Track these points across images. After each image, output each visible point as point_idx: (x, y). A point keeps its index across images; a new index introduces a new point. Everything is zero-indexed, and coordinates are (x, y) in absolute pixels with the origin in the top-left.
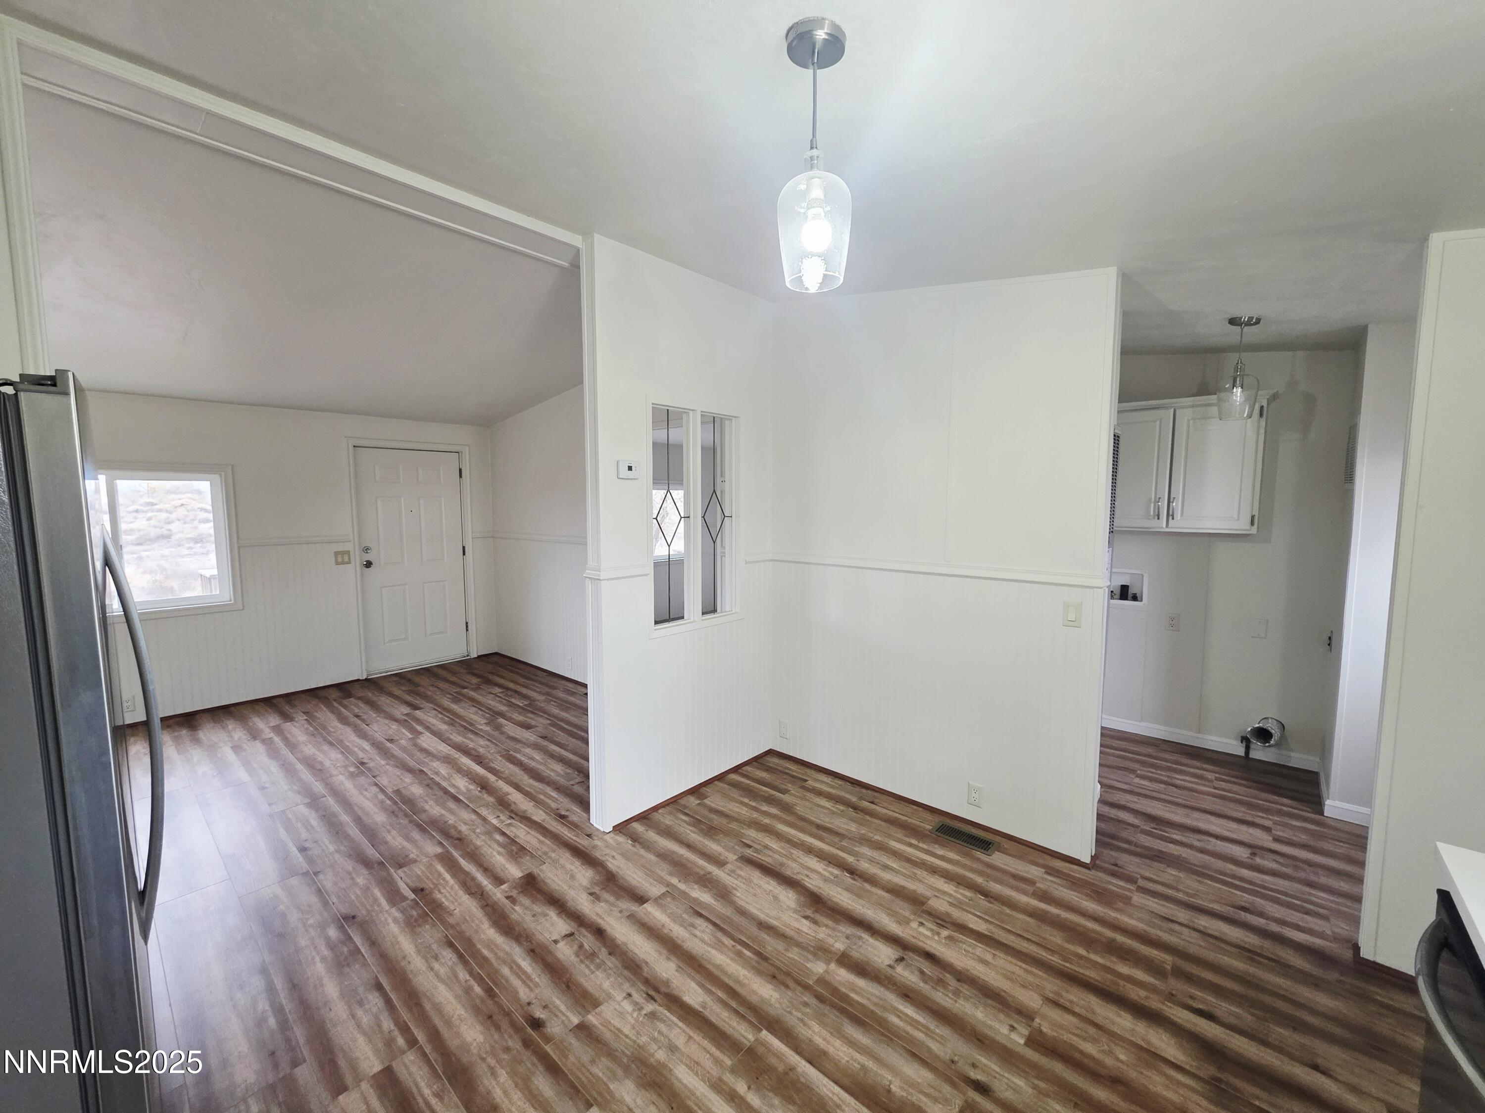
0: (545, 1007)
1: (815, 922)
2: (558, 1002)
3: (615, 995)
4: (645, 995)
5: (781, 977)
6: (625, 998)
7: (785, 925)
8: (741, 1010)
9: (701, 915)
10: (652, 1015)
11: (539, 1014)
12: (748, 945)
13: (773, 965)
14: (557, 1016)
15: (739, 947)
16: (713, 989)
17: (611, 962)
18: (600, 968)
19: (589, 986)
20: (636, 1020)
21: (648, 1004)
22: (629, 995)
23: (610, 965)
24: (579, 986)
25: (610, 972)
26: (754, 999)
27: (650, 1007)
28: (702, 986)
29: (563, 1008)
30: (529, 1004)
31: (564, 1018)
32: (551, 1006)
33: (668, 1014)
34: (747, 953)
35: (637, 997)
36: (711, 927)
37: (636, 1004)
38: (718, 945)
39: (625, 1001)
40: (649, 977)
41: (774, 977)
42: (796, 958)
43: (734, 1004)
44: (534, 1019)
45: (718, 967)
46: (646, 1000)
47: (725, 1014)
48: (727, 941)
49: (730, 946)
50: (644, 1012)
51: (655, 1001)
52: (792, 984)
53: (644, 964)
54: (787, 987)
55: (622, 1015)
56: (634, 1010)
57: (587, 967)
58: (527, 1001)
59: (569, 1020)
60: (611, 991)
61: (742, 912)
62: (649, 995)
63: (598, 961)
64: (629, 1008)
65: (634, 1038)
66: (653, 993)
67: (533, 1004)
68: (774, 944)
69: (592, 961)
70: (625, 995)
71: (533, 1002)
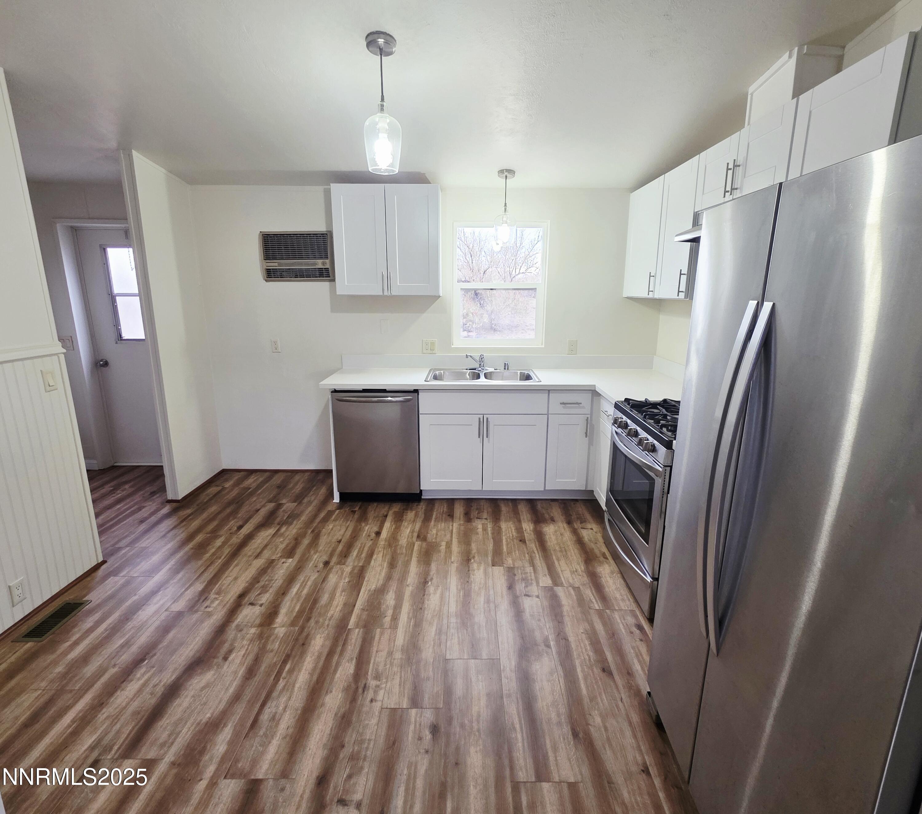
0: (420, 739)
1: (230, 652)
2: (411, 735)
3: (378, 709)
4: (366, 693)
5: (301, 642)
6: (376, 701)
7: (242, 664)
8: (341, 643)
9: (255, 721)
10: (377, 677)
11: (427, 735)
12: (278, 672)
13: (292, 650)
14: (420, 725)
15: (284, 675)
16: (334, 664)
17: (350, 738)
18: (361, 740)
19: (383, 732)
20: (387, 682)
21: (371, 685)
22: (372, 701)
23: (354, 736)
24: (388, 736)
25: (361, 730)
26: (328, 643)
27: (372, 683)
28: (335, 671)
29: (412, 727)
30: (427, 752)
31: (418, 719)
32: (417, 737)
33: (370, 671)
34: (288, 667)
35: (370, 694)
36: (268, 705)
37: (376, 692)
38: (289, 687)
39: (378, 699)
40: (348, 703)
41: (303, 644)
42: (278, 643)
43: (339, 648)
44: (433, 735)
45: (311, 675)
46: (368, 689)
47: (349, 648)
49: (285, 680)
50: (378, 683)
51: (365, 685)
52: (304, 634)
53: (339, 715)
54: (308, 636)
55: (389, 692)
56: (381, 689)
57: (367, 748)
58: (426, 756)
59: (417, 715)
60: (377, 714)
61: (237, 697)
62: (364, 691)
63: (356, 748)
64: (381, 693)
65: (399, 674)
66: (360, 690)
67: (425, 749)
68: (268, 660)
69: (359, 752)
70: (374, 703)
71: (422, 751)
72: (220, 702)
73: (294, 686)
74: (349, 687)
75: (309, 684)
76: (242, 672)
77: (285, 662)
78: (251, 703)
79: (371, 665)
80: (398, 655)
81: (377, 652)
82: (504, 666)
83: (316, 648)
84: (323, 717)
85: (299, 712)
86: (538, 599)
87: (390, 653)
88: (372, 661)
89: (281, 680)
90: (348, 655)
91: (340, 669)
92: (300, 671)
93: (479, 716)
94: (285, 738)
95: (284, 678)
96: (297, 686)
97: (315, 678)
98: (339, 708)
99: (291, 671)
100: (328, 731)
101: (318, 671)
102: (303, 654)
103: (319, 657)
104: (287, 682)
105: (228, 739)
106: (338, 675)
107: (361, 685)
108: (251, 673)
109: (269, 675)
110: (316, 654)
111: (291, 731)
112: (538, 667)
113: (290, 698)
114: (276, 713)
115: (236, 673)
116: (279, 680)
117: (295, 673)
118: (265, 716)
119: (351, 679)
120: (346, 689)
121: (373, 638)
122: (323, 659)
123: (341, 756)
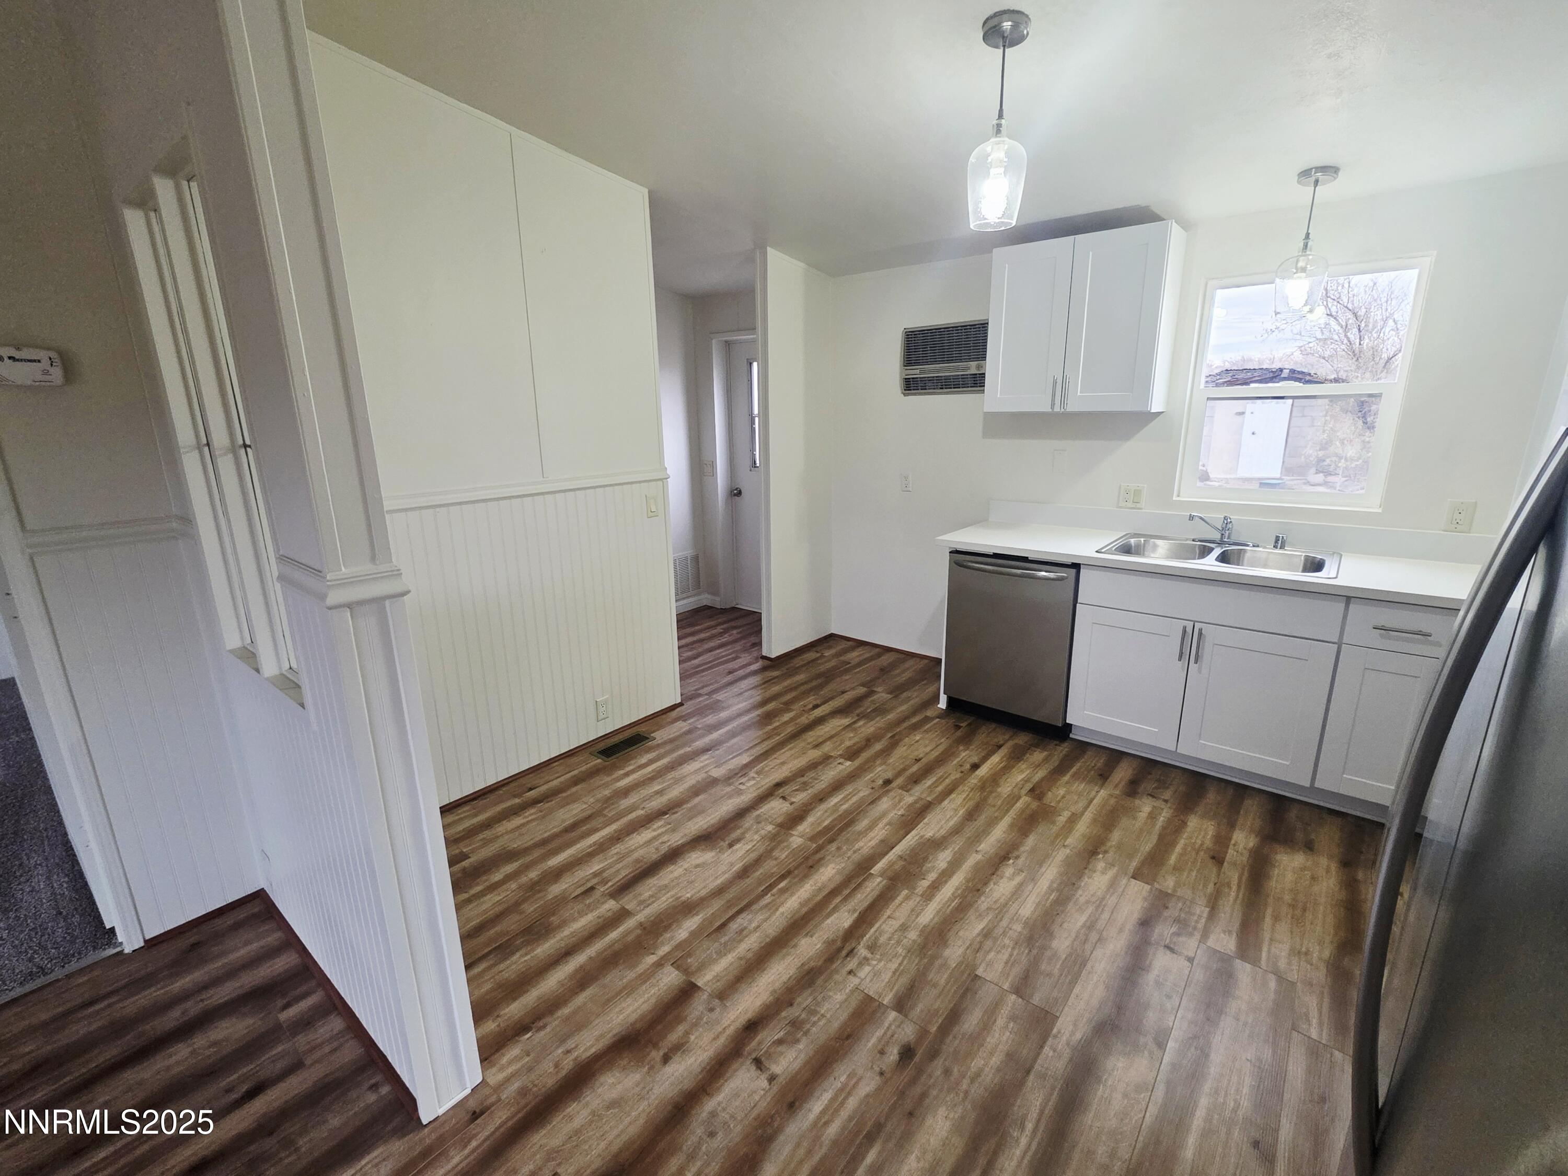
0: (882, 1052)
1: (738, 840)
2: (873, 1040)
3: (852, 985)
4: (849, 959)
5: (810, 863)
6: (855, 975)
7: (742, 858)
8: (852, 886)
9: (724, 925)
10: (872, 948)
11: (893, 1054)
12: (770, 885)
13: (796, 868)
14: (892, 1036)
15: (775, 890)
16: (832, 906)
17: (804, 1000)
18: (814, 1010)
19: (843, 1016)
20: (880, 960)
21: (859, 954)
22: (850, 972)
23: (810, 1000)
24: (845, 1025)
25: (819, 998)
26: (838, 879)
27: (862, 951)
28: (829, 915)
29: (879, 1033)
30: (882, 1074)
31: (893, 1027)
32: (879, 1047)
33: (867, 936)
34: (782, 885)
35: (852, 964)
36: (743, 915)
37: (861, 965)
38: (772, 907)
39: (859, 975)
40: (823, 959)
41: (811, 867)
42: (785, 854)
43: (846, 892)
44: (901, 1059)
45: (802, 905)
46: (854, 957)
47: (859, 896)
48: (768, 899)
49: (773, 898)
50: (869, 955)
51: (854, 949)
52: (818, 856)
53: (806, 967)
55: (877, 974)
56: (869, 965)
57: (815, 1023)
58: (878, 1078)
59: (894, 1020)
60: (847, 991)
61: (719, 891)
62: (847, 956)
63: (803, 1016)
64: (867, 969)
65: (901, 958)
66: (844, 953)
67: (881, 1069)
68: (769, 866)
69: (803, 1022)
70: (850, 977)
71: (878, 1069)
72: (704, 888)
73: (777, 909)
74: (834, 941)
75: (795, 914)
76: (738, 867)
77: (783, 877)
78: (729, 904)
79: (873, 930)
80: (913, 935)
81: (889, 917)
82: (1059, 1032)
83: (822, 878)
84: (789, 959)
85: (768, 940)
86: (1188, 964)
87: (904, 928)
88: (877, 925)
89: (769, 895)
90: (853, 903)
91: (835, 916)
92: (792, 894)
93: (978, 1075)
94: (741, 959)
95: (773, 895)
96: (781, 910)
97: (805, 910)
98: (810, 959)
99: (783, 891)
100: (785, 978)
101: (811, 905)
102: (805, 877)
103: (820, 889)
104: (773, 901)
105: (692, 929)
106: (829, 921)
107: (848, 947)
108: (744, 873)
109: (760, 884)
110: (819, 885)
111: (750, 955)
112: (1120, 1065)
113: (766, 920)
114: (745, 928)
115: (732, 865)
116: (767, 895)
117: (786, 895)
118: (734, 926)
119: (841, 933)
120: (829, 943)
121: (893, 898)
122: (824, 893)
123: (784, 1014)
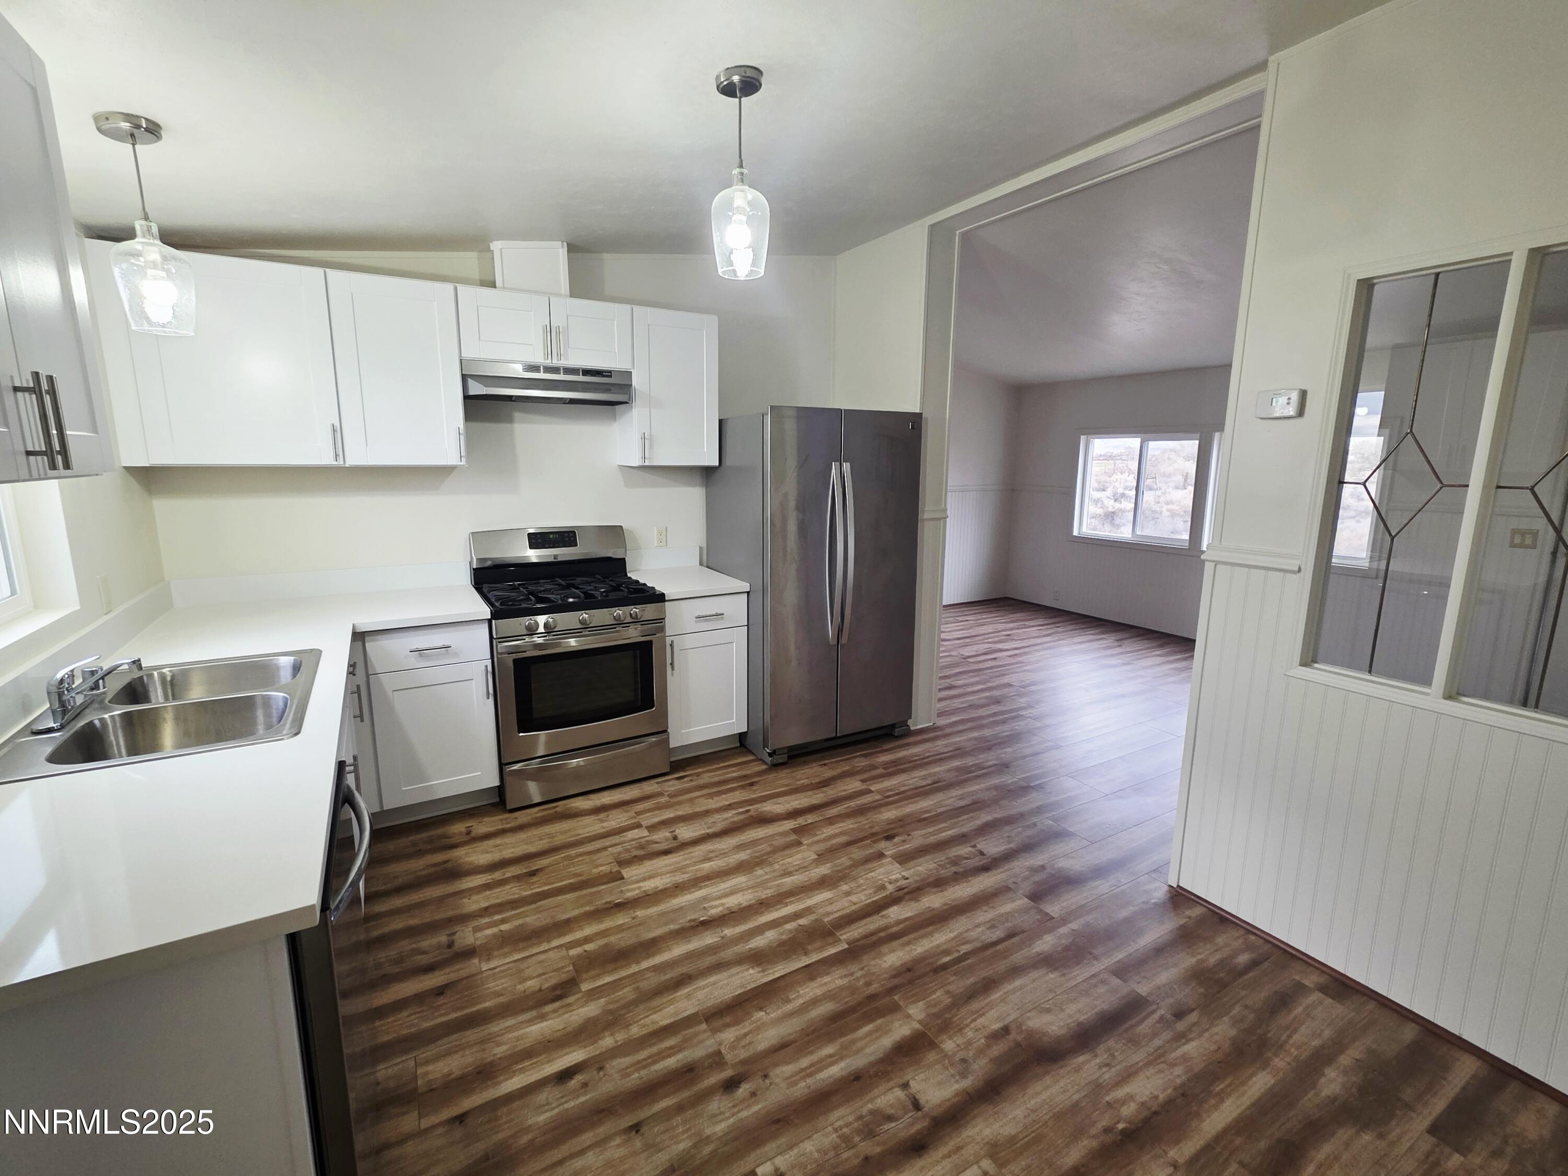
0: (904, 841)
2: (908, 846)
3: (908, 872)
5: (908, 976)
6: (903, 877)
7: (991, 1006)
8: (874, 938)
9: (1010, 936)
10: (883, 887)
11: (898, 839)
12: (959, 963)
13: (926, 974)
14: (894, 845)
15: (956, 955)
16: (902, 926)
17: (945, 873)
18: (940, 867)
19: (921, 860)
20: (880, 880)
21: (894, 888)
22: (906, 879)
23: (942, 873)
24: (923, 856)
25: (935, 871)
26: (885, 949)
27: (891, 888)
28: (907, 919)
29: (902, 848)
31: (891, 849)
32: (904, 843)
33: (881, 897)
34: (946, 959)
35: (903, 883)
36: (990, 940)
37: (896, 881)
38: (960, 940)
39: (901, 876)
40: (924, 891)
41: (908, 971)
42: (934, 996)
43: (882, 934)
44: (894, 837)
45: (931, 934)
46: (899, 887)
47: (871, 928)
48: (965, 949)
49: (958, 949)
50: (886, 885)
51: (897, 891)
52: (896, 981)
53: (940, 889)
54: (895, 976)
55: (888, 873)
56: (890, 880)
58: (912, 834)
59: (889, 851)
60: (914, 870)
62: (904, 888)
63: (948, 866)
64: (893, 877)
65: (864, 877)
66: (906, 890)
67: (908, 836)
68: (959, 985)
69: (949, 863)
70: (907, 877)
73: (955, 937)
74: (911, 900)
75: (940, 928)
76: (996, 995)
77: (945, 967)
78: (1005, 954)
79: (874, 899)
80: (845, 887)
81: (855, 904)
83: (901, 955)
84: (953, 896)
85: (968, 914)
87: (848, 894)
88: (869, 901)
89: (962, 952)
90: (881, 923)
91: (902, 917)
92: (938, 946)
94: (993, 907)
95: (959, 951)
96: (952, 935)
97: (931, 928)
98: (935, 893)
99: (946, 952)
100: (957, 887)
101: (922, 932)
102: (918, 961)
103: (908, 943)
104: (958, 946)
106: (909, 914)
107: (901, 893)
108: (988, 985)
109: (970, 967)
110: (907, 949)
111: (985, 908)
113: (967, 931)
114: (988, 929)
115: (1003, 1000)
116: (964, 954)
117: (944, 947)
118: (999, 933)
119: (904, 903)
120: (916, 899)
121: (841, 917)
122: (905, 939)
123: (962, 870)
